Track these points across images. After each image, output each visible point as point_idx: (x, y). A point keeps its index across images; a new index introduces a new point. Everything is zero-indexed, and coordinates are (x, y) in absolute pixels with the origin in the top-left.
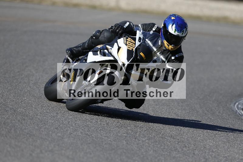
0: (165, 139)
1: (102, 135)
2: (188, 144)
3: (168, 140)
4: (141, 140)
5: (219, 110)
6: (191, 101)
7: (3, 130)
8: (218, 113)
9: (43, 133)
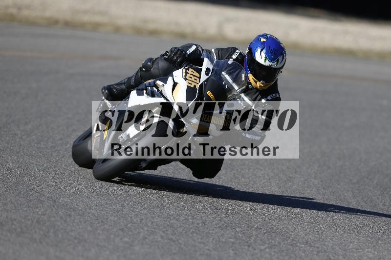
0: (297, 246)
1: (194, 241)
2: (334, 255)
3: (301, 249)
4: (258, 248)
5: (383, 201)
6: (339, 187)
7: (36, 232)
8: (382, 205)
9: (100, 237)
